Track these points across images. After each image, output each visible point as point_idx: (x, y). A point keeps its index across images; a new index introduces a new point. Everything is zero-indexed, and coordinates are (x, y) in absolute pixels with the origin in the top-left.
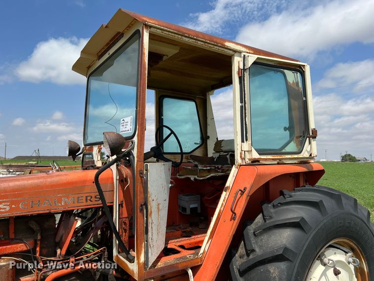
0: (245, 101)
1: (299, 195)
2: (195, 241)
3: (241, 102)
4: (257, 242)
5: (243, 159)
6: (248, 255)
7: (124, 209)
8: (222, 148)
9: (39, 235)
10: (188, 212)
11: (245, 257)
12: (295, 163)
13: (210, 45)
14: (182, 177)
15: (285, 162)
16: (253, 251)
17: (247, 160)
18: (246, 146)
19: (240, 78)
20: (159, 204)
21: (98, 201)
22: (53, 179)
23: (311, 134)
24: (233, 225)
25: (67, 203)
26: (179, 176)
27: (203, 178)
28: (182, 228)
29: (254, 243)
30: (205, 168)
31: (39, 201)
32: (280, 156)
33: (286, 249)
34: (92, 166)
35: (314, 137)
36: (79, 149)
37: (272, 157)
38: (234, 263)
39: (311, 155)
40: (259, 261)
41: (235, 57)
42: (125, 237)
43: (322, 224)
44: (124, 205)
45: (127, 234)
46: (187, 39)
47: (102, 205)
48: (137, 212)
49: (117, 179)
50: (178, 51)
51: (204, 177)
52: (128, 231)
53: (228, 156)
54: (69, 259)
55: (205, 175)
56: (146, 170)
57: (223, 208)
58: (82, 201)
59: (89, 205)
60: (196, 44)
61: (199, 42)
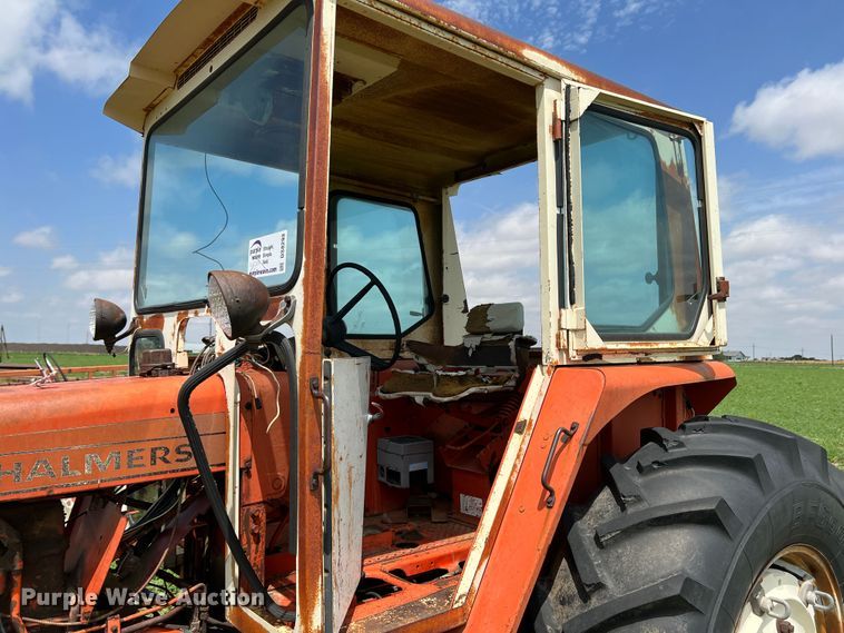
0: (569, 202)
1: (697, 441)
2: (429, 556)
3: (560, 206)
4: (606, 563)
5: (564, 350)
6: (585, 597)
7: (255, 481)
8: (487, 325)
9: (17, 557)
10: (405, 482)
11: (578, 602)
12: (675, 362)
13: (487, 53)
14: (393, 396)
15: (654, 359)
16: (600, 586)
17: (572, 353)
18: (571, 318)
19: (557, 143)
20: (351, 468)
21: (186, 460)
22: (59, 402)
23: (715, 291)
24: (547, 519)
25: (101, 468)
26: (382, 391)
27: (451, 398)
28: (389, 521)
29: (599, 566)
30: (454, 374)
31: (19, 465)
32: (647, 344)
33: (688, 583)
34: (164, 367)
35: (722, 299)
36: (124, 321)
37: (628, 347)
38: (545, 618)
39: (713, 343)
40: (619, 615)
41: (546, 90)
42: (256, 555)
43: (763, 514)
44: (254, 470)
45: (262, 546)
46: (432, 30)
47: (197, 472)
48: (303, 493)
49: (236, 403)
50: (395, 70)
51: (450, 395)
52: (263, 540)
53: (512, 344)
54: (104, 621)
55: (454, 390)
56: (326, 378)
57: (515, 474)
58: (139, 462)
59: (161, 473)
60: (451, 47)
61: (462, 42)
